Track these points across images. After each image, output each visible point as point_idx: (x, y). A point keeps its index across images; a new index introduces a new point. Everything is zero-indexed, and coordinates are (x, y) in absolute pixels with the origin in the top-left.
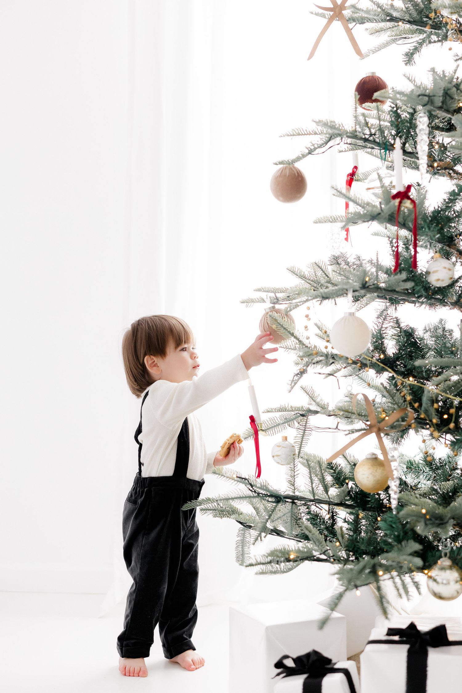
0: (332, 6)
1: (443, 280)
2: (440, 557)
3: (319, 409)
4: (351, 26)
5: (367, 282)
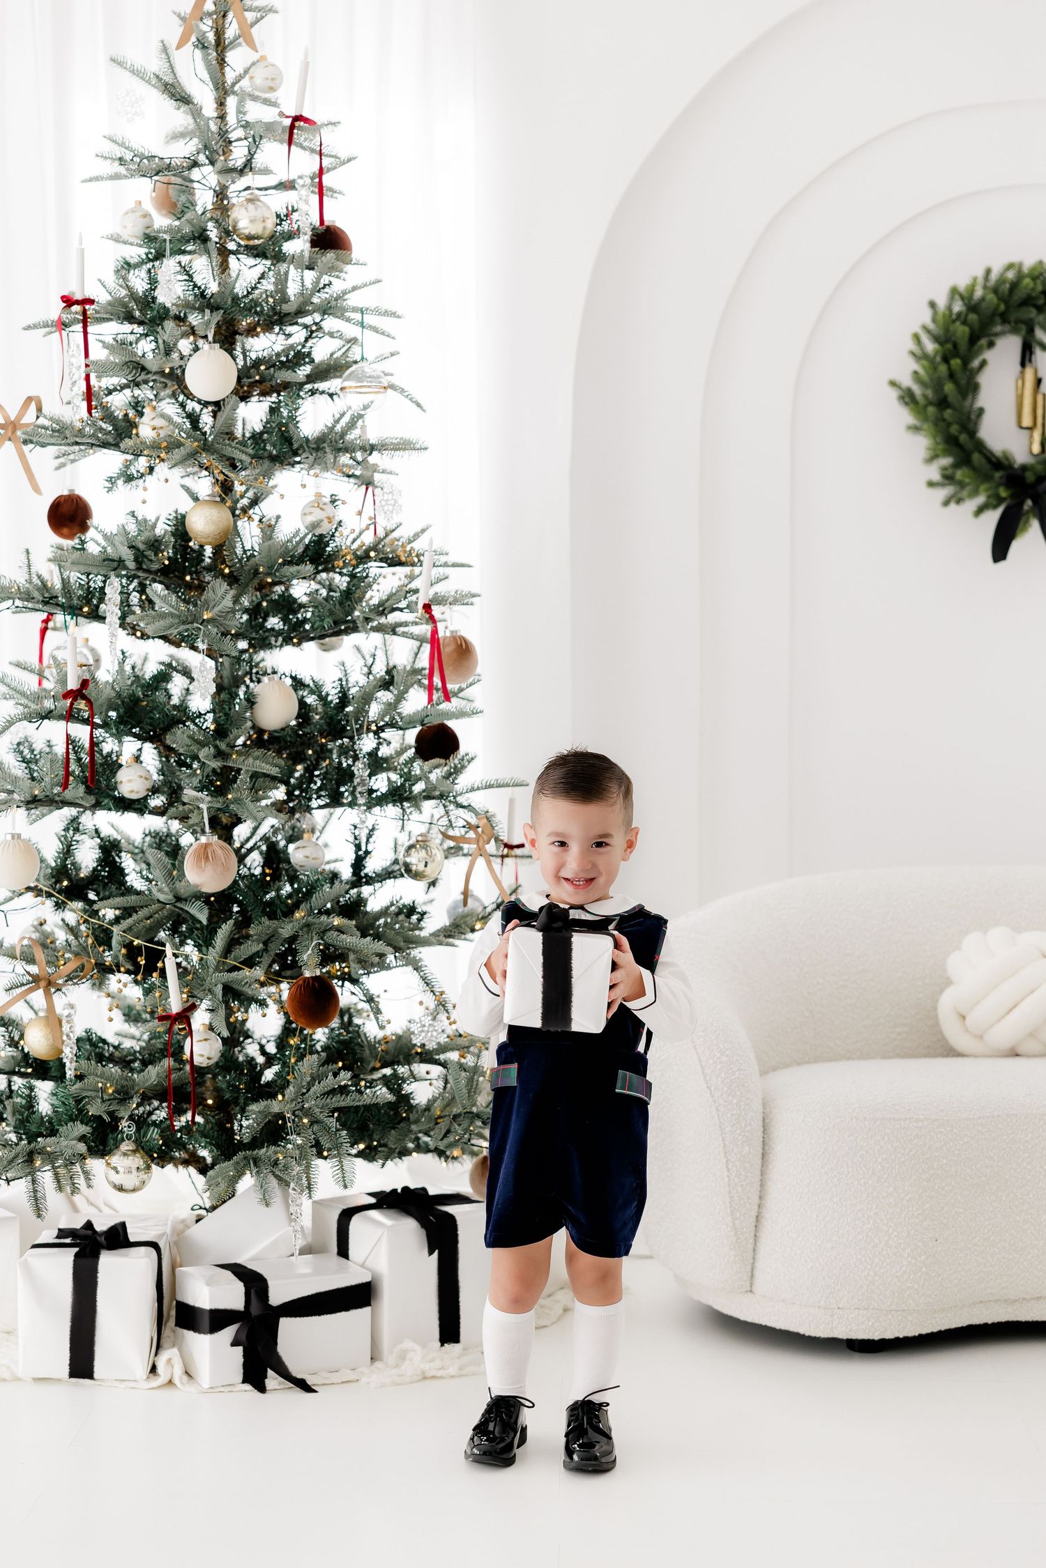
0: (4, 422)
1: (137, 792)
2: (123, 1140)
4: (26, 448)
5: (36, 796)
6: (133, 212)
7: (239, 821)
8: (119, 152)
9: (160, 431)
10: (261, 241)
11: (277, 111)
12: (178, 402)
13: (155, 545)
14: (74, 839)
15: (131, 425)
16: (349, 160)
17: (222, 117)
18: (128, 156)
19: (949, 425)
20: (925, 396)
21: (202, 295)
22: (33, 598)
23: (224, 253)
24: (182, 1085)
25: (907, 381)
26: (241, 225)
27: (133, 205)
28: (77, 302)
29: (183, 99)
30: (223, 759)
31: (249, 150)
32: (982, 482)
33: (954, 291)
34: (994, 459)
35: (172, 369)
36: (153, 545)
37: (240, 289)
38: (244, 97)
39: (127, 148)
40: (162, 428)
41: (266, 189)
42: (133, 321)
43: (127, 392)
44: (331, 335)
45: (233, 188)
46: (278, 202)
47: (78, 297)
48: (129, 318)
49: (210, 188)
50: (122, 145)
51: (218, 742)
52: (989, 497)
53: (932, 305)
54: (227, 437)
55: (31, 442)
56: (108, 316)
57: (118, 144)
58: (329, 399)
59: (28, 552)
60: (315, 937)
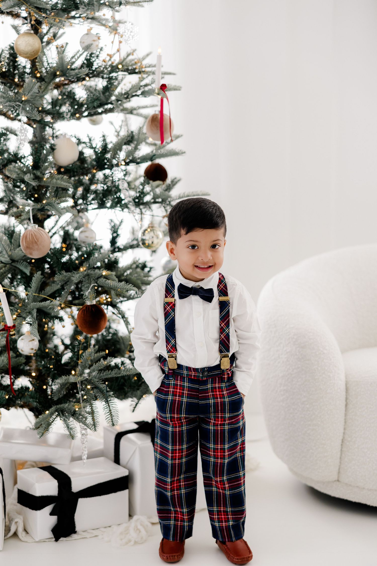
7: (49, 216)
24: (18, 366)
30: (38, 181)
51: (35, 172)
60: (93, 282)
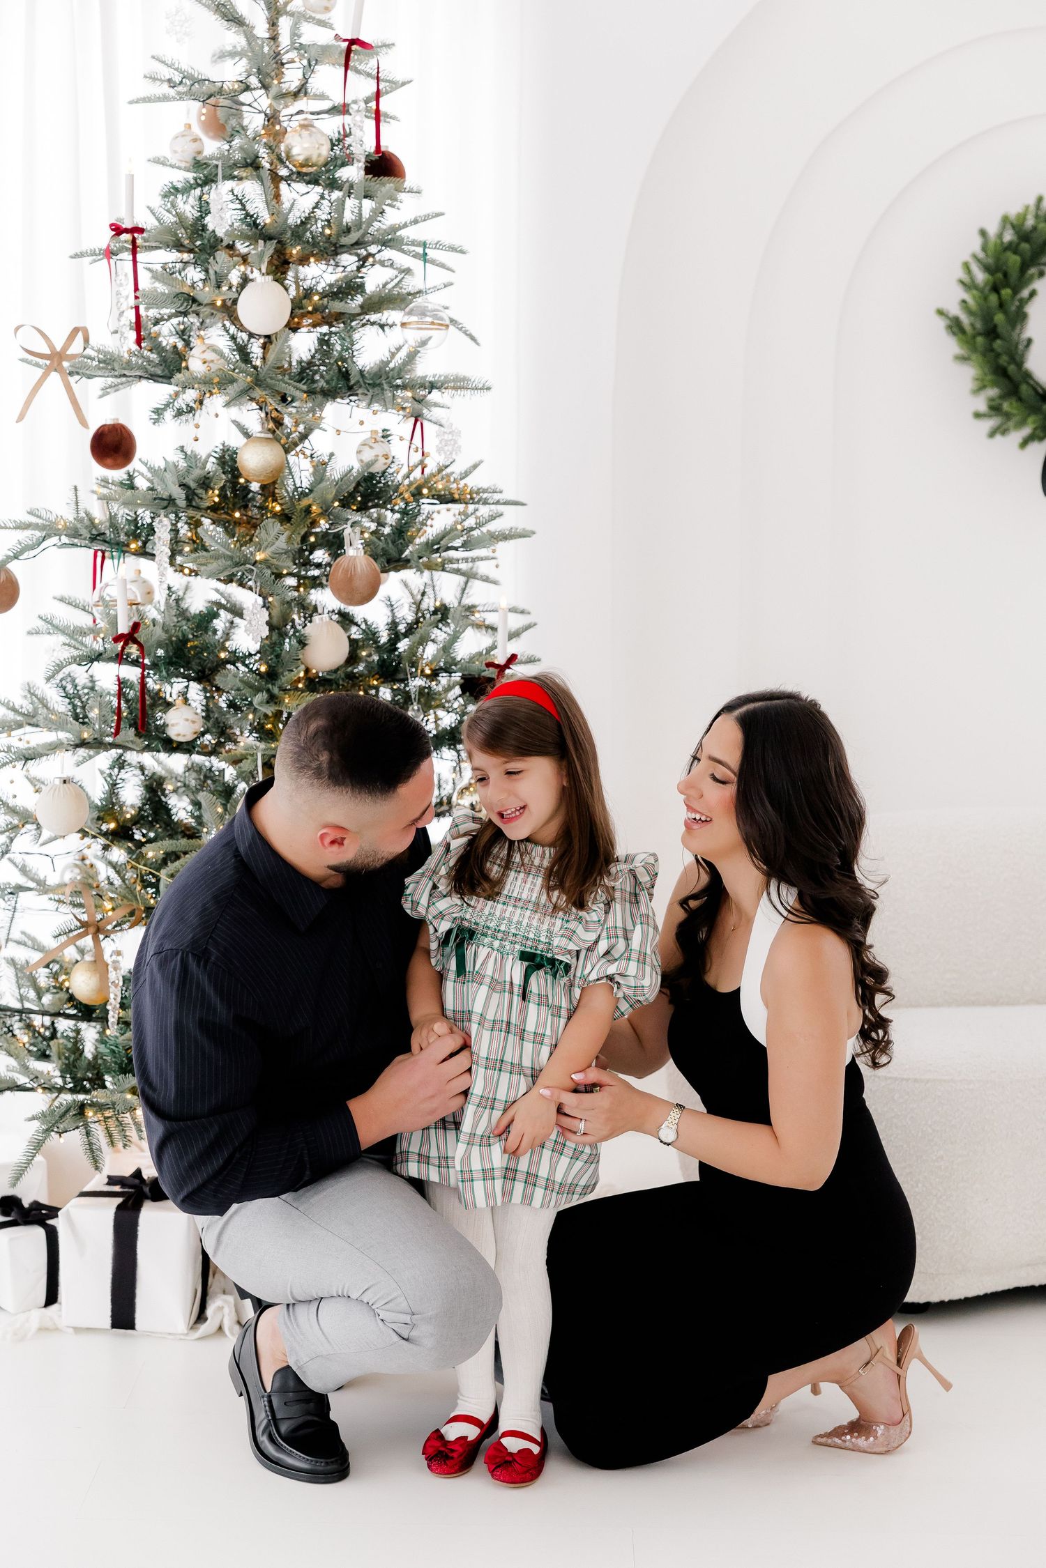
0: (48, 352)
1: (184, 736)
3: (32, 885)
4: (72, 380)
5: (85, 739)
6: (183, 136)
8: (166, 73)
9: (211, 365)
10: (315, 168)
11: (334, 33)
12: (229, 334)
13: (205, 483)
14: (119, 777)
15: (180, 357)
16: (404, 84)
17: (274, 38)
18: (177, 79)
19: (998, 355)
20: (972, 325)
21: (256, 225)
22: (81, 535)
23: (276, 179)
25: (955, 310)
26: (295, 151)
27: (182, 129)
28: (127, 231)
29: (235, 20)
30: (276, 703)
31: (304, 75)
32: (1029, 415)
33: (1005, 220)
34: (1040, 391)
35: (224, 301)
36: (204, 483)
37: (294, 219)
38: (299, 17)
39: (176, 69)
40: (212, 361)
41: (318, 113)
42: (182, 249)
43: (175, 321)
44: (382, 263)
45: (284, 112)
46: (331, 126)
47: (127, 225)
48: (178, 246)
49: (260, 112)
50: (170, 66)
51: (270, 686)
52: (1035, 429)
53: (983, 233)
54: (279, 371)
55: (78, 373)
56: (157, 244)
57: (167, 65)
58: (380, 330)
59: (76, 489)
